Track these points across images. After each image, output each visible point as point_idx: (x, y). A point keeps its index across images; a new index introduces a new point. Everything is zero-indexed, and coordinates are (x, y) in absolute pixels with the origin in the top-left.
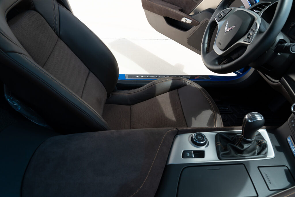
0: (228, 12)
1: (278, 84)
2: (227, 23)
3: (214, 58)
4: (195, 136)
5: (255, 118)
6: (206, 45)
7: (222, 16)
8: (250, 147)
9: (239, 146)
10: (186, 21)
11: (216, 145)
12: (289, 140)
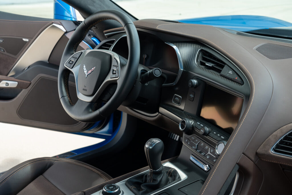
0: (78, 56)
1: (158, 117)
2: (84, 67)
3: (85, 107)
4: (106, 188)
5: (153, 143)
6: (67, 98)
7: (73, 62)
8: (163, 179)
9: (153, 182)
10: (8, 85)
11: (131, 190)
12: (192, 158)
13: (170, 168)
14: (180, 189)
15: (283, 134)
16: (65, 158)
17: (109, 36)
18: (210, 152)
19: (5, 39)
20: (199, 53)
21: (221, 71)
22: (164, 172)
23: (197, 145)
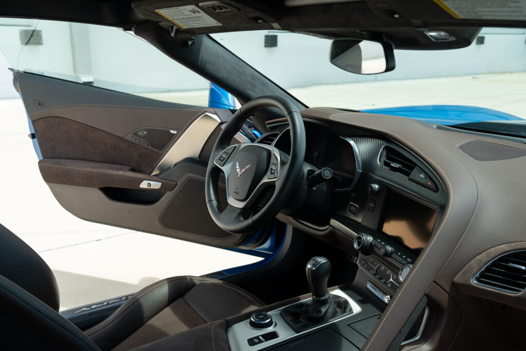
0: (231, 151)
1: (329, 231)
2: (237, 164)
3: (235, 215)
4: (254, 317)
5: (317, 262)
6: (215, 203)
7: (224, 158)
8: (329, 310)
9: (315, 313)
10: (150, 186)
11: (286, 322)
12: (369, 286)
13: (340, 297)
14: (351, 325)
15: (490, 259)
16: (214, 279)
17: (272, 129)
18: (392, 279)
19: (149, 131)
20: (383, 150)
21: (410, 173)
22: (331, 302)
23: (377, 269)
